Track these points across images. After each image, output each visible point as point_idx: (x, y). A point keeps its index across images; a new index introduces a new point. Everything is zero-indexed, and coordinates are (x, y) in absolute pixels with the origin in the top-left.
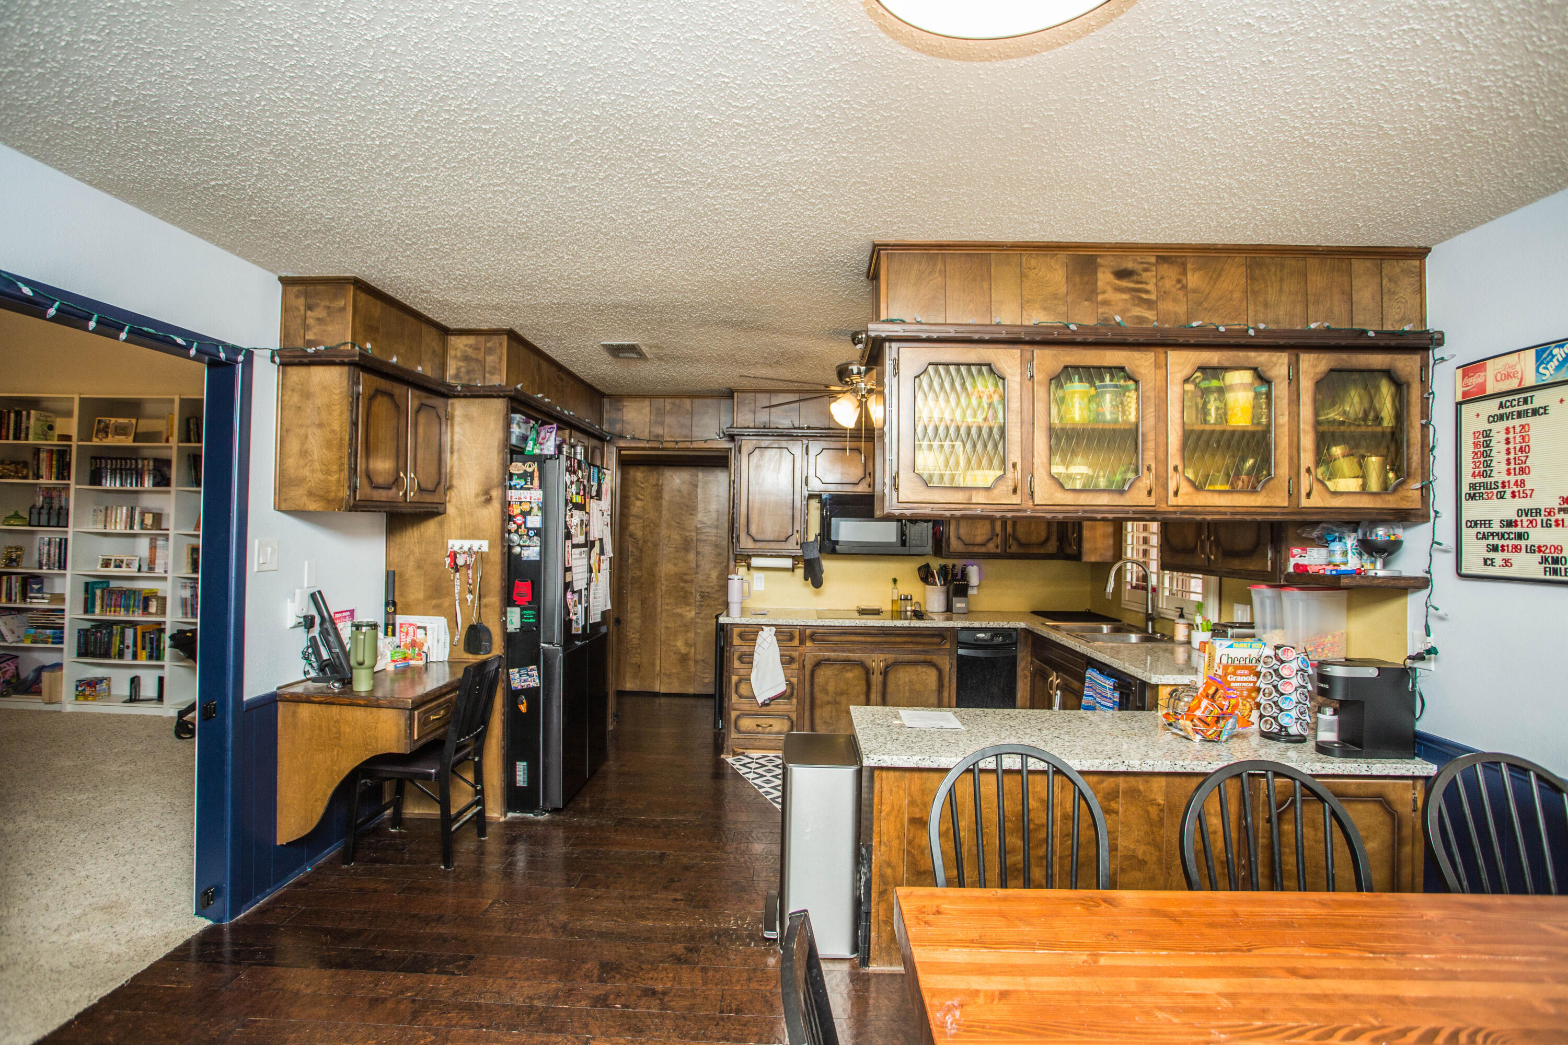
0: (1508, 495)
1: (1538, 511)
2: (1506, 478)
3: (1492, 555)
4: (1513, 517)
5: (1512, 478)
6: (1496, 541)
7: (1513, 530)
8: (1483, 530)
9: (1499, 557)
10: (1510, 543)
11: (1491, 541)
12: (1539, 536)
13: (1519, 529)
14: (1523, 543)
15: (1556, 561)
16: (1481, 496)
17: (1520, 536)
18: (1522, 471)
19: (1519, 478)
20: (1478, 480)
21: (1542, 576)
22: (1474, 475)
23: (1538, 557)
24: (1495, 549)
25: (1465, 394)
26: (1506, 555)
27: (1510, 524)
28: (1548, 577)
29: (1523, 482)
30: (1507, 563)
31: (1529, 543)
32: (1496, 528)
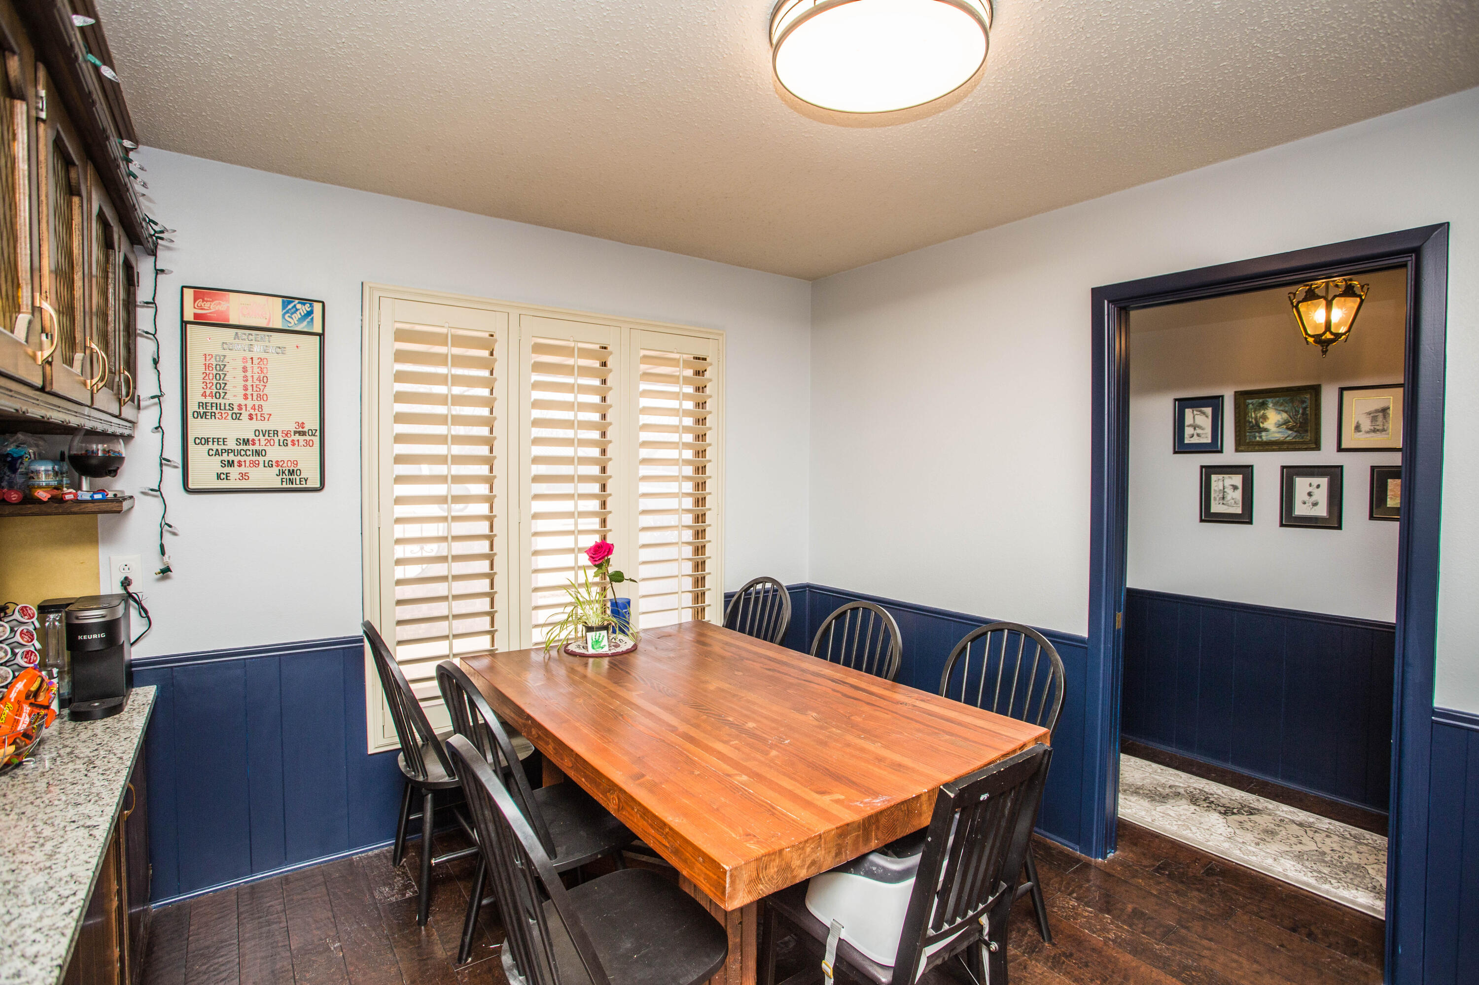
0: (245, 416)
1: (276, 433)
2: (243, 402)
3: (227, 470)
4: (251, 436)
5: (250, 403)
6: (231, 457)
7: (251, 447)
8: (215, 447)
9: (234, 472)
10: (248, 459)
11: (225, 457)
12: (275, 453)
13: (257, 447)
14: (261, 459)
15: (291, 472)
16: (213, 415)
17: (258, 453)
18: (260, 397)
19: (257, 403)
20: (209, 400)
21: (278, 485)
22: (204, 395)
23: (275, 470)
24: (231, 464)
25: (196, 316)
26: (243, 470)
27: (246, 442)
28: (285, 486)
29: (260, 407)
30: (244, 476)
31: (267, 459)
32: (231, 445)
